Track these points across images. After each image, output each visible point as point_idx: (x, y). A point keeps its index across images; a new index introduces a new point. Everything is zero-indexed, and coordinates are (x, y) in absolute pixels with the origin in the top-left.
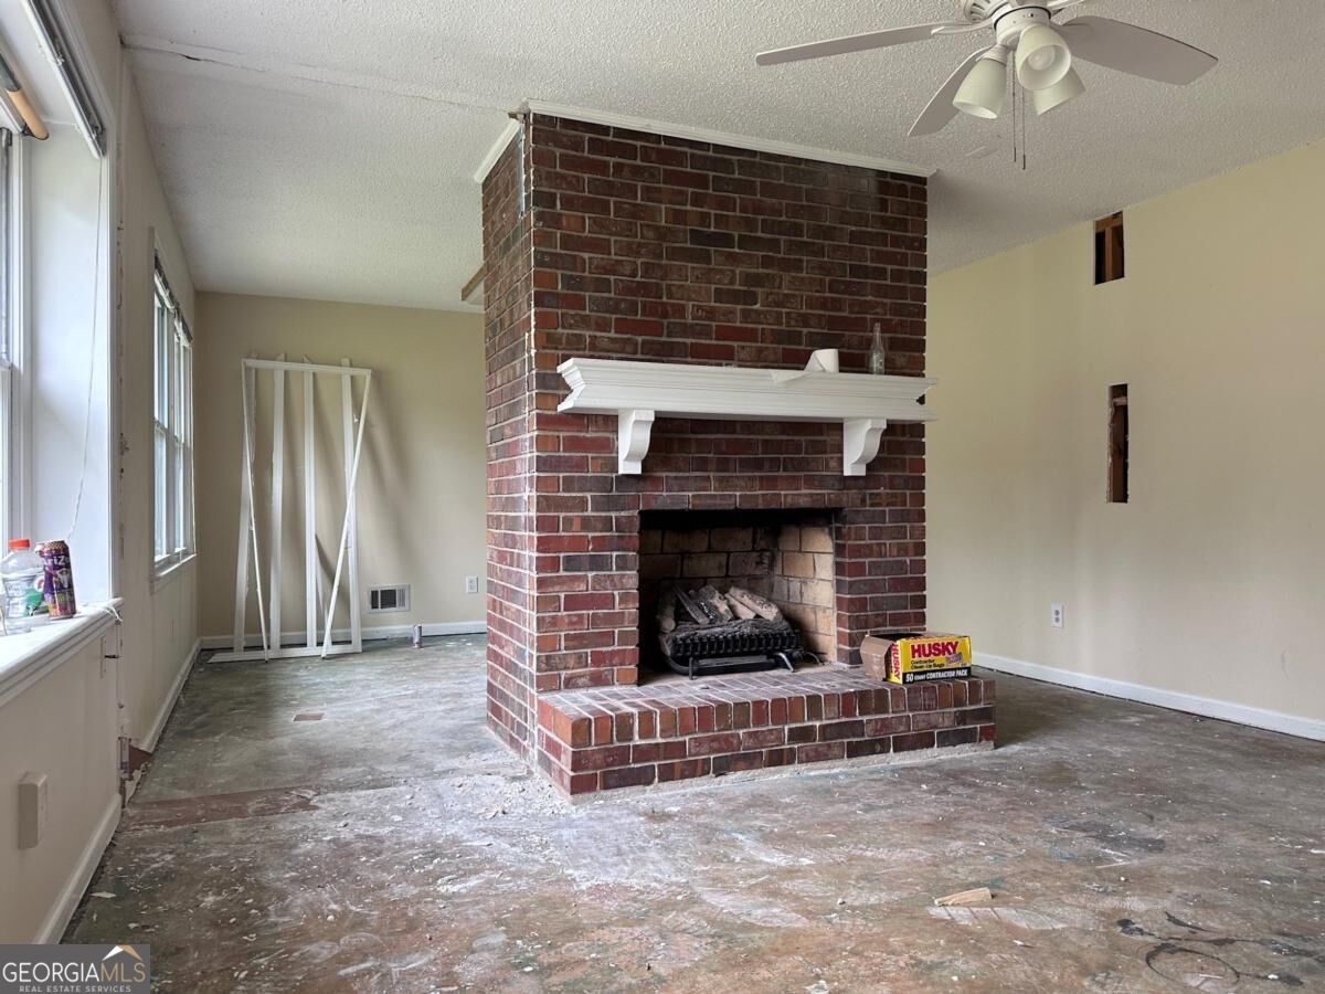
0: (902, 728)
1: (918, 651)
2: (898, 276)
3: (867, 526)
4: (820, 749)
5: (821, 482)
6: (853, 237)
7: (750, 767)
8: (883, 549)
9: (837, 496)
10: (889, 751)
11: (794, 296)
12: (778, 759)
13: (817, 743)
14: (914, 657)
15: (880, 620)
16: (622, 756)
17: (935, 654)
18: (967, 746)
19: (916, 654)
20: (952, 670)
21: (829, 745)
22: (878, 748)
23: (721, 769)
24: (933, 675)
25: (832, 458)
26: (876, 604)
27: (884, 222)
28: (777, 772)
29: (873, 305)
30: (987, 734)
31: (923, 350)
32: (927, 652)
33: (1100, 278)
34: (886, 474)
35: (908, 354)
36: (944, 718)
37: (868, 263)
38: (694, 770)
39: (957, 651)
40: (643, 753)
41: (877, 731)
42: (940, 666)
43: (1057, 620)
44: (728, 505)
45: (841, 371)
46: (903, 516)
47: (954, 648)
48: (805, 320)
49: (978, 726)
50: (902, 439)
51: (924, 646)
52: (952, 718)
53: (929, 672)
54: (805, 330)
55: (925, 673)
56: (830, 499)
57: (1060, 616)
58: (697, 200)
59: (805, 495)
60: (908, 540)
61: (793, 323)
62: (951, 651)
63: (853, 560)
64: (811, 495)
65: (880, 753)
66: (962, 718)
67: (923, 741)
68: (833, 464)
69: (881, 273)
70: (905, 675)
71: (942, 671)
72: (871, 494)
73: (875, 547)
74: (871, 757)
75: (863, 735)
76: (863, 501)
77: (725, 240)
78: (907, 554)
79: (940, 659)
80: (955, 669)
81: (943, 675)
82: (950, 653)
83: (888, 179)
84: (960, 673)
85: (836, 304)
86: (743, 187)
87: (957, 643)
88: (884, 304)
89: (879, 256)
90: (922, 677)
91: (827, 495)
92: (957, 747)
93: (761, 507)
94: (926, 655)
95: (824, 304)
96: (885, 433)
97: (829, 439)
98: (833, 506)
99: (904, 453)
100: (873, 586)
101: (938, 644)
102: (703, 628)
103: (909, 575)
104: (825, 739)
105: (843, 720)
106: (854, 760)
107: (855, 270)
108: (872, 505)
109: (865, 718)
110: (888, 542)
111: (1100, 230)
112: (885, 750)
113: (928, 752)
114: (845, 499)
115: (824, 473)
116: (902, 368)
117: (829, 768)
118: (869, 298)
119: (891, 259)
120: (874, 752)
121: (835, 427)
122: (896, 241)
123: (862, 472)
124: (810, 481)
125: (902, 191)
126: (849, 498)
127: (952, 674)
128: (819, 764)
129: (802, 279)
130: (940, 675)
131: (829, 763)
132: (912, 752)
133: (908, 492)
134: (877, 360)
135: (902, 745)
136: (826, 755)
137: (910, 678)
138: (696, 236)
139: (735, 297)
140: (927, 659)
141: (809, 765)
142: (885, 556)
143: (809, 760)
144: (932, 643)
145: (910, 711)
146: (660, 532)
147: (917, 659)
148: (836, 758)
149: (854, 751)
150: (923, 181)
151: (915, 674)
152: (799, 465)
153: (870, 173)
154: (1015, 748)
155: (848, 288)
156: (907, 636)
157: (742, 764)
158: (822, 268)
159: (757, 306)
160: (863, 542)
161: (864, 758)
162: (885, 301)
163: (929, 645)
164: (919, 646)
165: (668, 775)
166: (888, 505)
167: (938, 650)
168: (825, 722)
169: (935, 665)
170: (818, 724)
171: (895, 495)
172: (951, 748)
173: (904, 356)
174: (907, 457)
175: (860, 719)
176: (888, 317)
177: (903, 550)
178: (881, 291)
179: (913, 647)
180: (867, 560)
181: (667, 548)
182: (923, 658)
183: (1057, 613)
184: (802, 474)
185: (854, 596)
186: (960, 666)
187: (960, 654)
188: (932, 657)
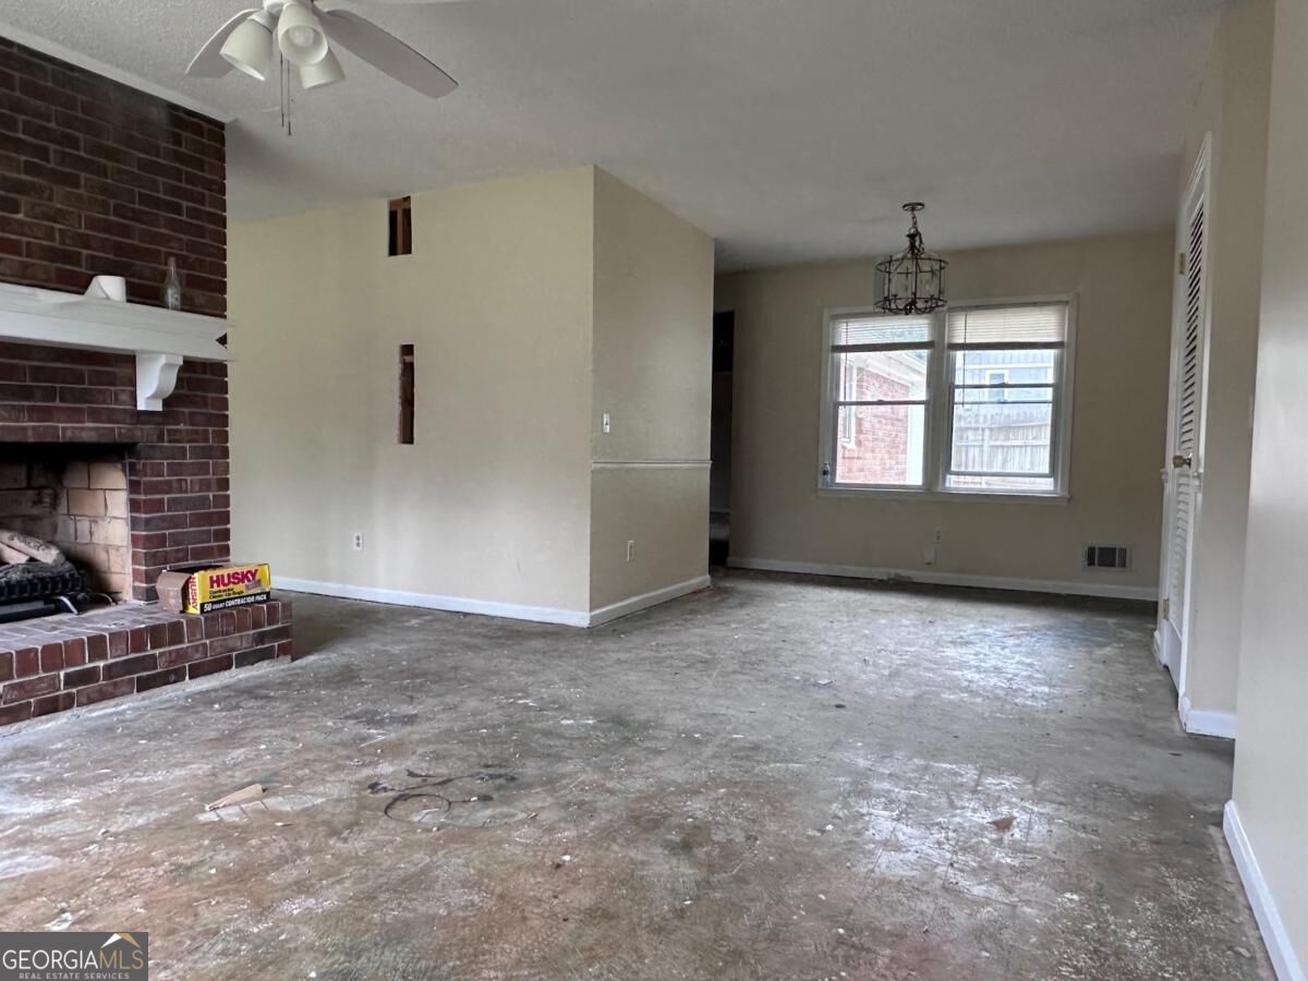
0: (198, 655)
1: (218, 581)
2: (194, 214)
3: (165, 462)
4: (104, 689)
5: (111, 416)
6: (143, 165)
7: (16, 720)
8: (183, 484)
9: (129, 430)
10: (184, 679)
11: (69, 212)
12: (51, 707)
13: (101, 682)
14: (212, 587)
15: (181, 555)
17: (234, 583)
18: (265, 663)
19: (215, 585)
20: (251, 595)
21: (115, 684)
22: (172, 678)
24: (232, 603)
25: (123, 391)
26: (176, 540)
27: (179, 157)
28: (49, 720)
29: (165, 240)
30: (284, 650)
31: (224, 291)
32: (226, 581)
33: (393, 251)
34: (186, 410)
35: (207, 293)
36: (242, 641)
37: (161, 195)
39: (257, 578)
41: (170, 662)
42: (239, 593)
43: (358, 545)
45: (128, 301)
46: (207, 453)
47: (254, 575)
48: (85, 242)
49: (276, 644)
50: (201, 376)
51: (223, 576)
52: (250, 641)
53: (229, 599)
54: (85, 252)
55: (224, 601)
56: (120, 434)
57: (361, 541)
59: (90, 429)
60: (210, 476)
61: (69, 241)
62: (251, 578)
63: (149, 497)
64: (97, 429)
65: (175, 682)
66: (260, 639)
67: (223, 665)
68: (124, 397)
70: (202, 605)
71: (240, 597)
72: (169, 431)
73: (174, 484)
74: (164, 687)
75: (155, 668)
76: (161, 438)
78: (209, 490)
79: (240, 587)
80: (255, 595)
81: (242, 601)
82: (249, 581)
83: (182, 115)
84: (259, 598)
85: (125, 231)
87: (256, 571)
88: (180, 240)
89: (174, 191)
90: (221, 605)
91: (117, 430)
92: (256, 665)
93: (31, 440)
94: (224, 585)
95: (107, 227)
96: (182, 370)
97: (120, 371)
98: (125, 440)
99: (205, 391)
100: (173, 522)
101: (238, 574)
103: (212, 510)
104: (110, 678)
105: (133, 656)
106: (144, 694)
107: (144, 199)
108: (170, 441)
109: (157, 652)
110: (189, 479)
111: (394, 209)
112: (179, 678)
113: (227, 673)
114: (139, 433)
115: (113, 406)
116: (202, 306)
117: (115, 706)
118: (163, 230)
119: (189, 196)
120: (167, 683)
121: (128, 360)
122: (192, 179)
123: (158, 407)
124: (95, 415)
125: (198, 130)
126: (143, 433)
127: (251, 599)
128: (103, 704)
129: (80, 196)
130: (239, 601)
131: (115, 701)
132: (209, 677)
133: (210, 429)
134: (172, 295)
135: (197, 672)
136: (111, 693)
137: (208, 608)
140: (226, 588)
141: (91, 707)
142: (186, 492)
143: (91, 701)
144: (231, 573)
145: (207, 638)
147: (216, 588)
148: (123, 695)
149: (144, 685)
150: (221, 126)
151: (213, 603)
152: (82, 396)
153: (161, 103)
154: (311, 658)
155: (137, 216)
156: (205, 568)
157: (4, 718)
158: (104, 189)
159: (20, 216)
160: (162, 479)
161: (156, 691)
162: (182, 236)
163: (229, 575)
164: (218, 577)
166: (188, 442)
167: (238, 578)
168: (111, 661)
169: (234, 593)
170: (101, 664)
171: (196, 432)
172: (249, 667)
173: (204, 295)
174: (209, 395)
175: (151, 652)
176: (184, 253)
177: (206, 485)
179: (211, 578)
180: (166, 497)
182: (222, 588)
183: (358, 538)
184: (85, 406)
185: (151, 533)
186: (259, 591)
187: (260, 581)
188: (231, 586)
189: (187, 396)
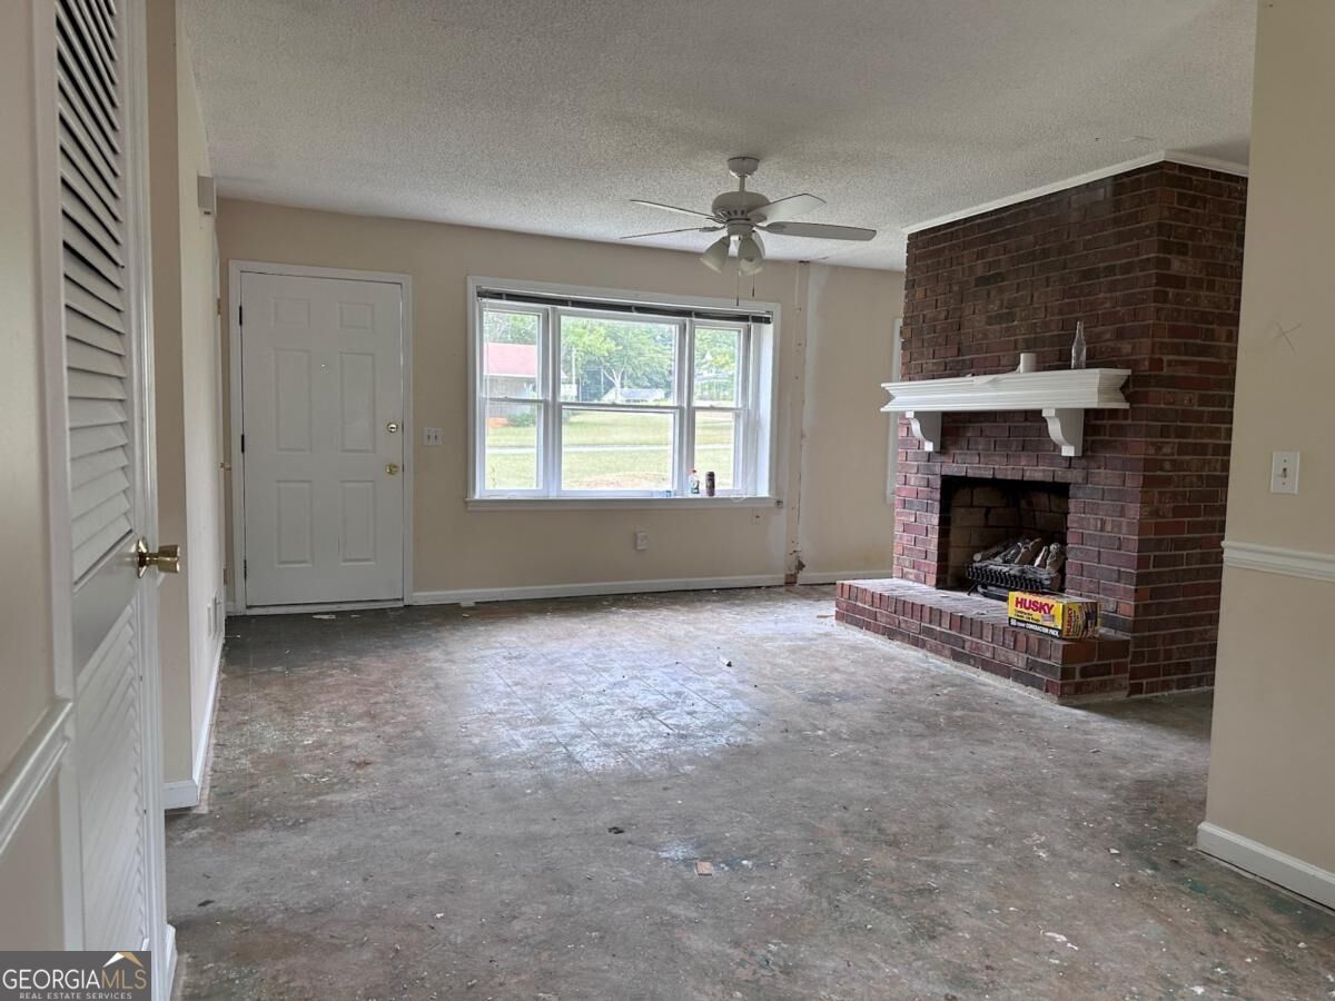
0: (989, 654)
1: (1021, 603)
2: (1127, 269)
3: (1086, 501)
4: (939, 647)
5: (1051, 461)
7: (902, 641)
8: (1099, 523)
9: (1063, 473)
10: (978, 667)
11: (1040, 308)
12: (917, 643)
13: (937, 641)
14: (1016, 607)
16: (855, 609)
17: (1033, 610)
18: (1036, 691)
19: (1019, 605)
20: (1046, 627)
22: (972, 662)
23: (891, 634)
24: (1031, 626)
26: (1090, 572)
28: (915, 650)
30: (1052, 689)
32: (1027, 605)
35: (1135, 340)
36: (1019, 661)
38: (877, 630)
39: (1052, 612)
40: (862, 611)
41: (971, 649)
42: (1037, 620)
44: (988, 475)
46: (1121, 496)
47: (1050, 609)
49: (1046, 678)
50: (1123, 423)
51: (1025, 600)
52: (1025, 662)
53: (1028, 622)
55: (1025, 622)
56: (1056, 475)
58: (980, 255)
59: (1040, 470)
60: (1123, 519)
61: (1038, 330)
62: (1047, 611)
64: (1044, 470)
65: (973, 666)
66: (1031, 666)
67: (1004, 671)
69: (1110, 270)
71: (1037, 625)
72: (1091, 473)
73: (1092, 520)
74: (967, 666)
75: (963, 648)
76: (1086, 480)
77: (1000, 277)
78: (1120, 532)
79: (1036, 615)
80: (1050, 628)
81: (1038, 629)
82: (1045, 612)
83: (1124, 179)
84: (1053, 632)
86: (1008, 234)
87: (1052, 606)
90: (1023, 625)
92: (1028, 687)
93: (1009, 478)
94: (1025, 608)
98: (1060, 481)
99: (1125, 436)
100: (1087, 555)
101: (1037, 602)
102: (997, 565)
104: (941, 641)
105: (953, 632)
106: (956, 663)
107: (1086, 275)
108: (1090, 483)
109: (965, 636)
110: (1104, 518)
113: (1007, 681)
114: (1069, 476)
116: (1127, 355)
117: (943, 662)
120: (969, 664)
124: (1043, 460)
125: (1137, 185)
126: (1073, 476)
127: (1046, 630)
128: (938, 657)
129: (1046, 292)
130: (1036, 628)
131: (942, 659)
132: (994, 675)
133: (1127, 473)
134: (1076, 356)
135: (987, 666)
136: (940, 651)
137: (1013, 622)
138: (982, 281)
139: (1000, 318)
140: (1026, 611)
141: (932, 654)
142: (1102, 530)
143: (931, 651)
144: (1032, 600)
145: (996, 644)
146: (1046, 496)
147: (1018, 608)
148: (946, 657)
149: (957, 657)
151: (1018, 620)
153: (1109, 181)
157: (900, 637)
159: (1016, 323)
160: (1081, 515)
161: (963, 665)
163: (1030, 601)
164: (1021, 599)
165: (867, 626)
167: (1035, 606)
169: (1032, 618)
170: (938, 629)
171: (1114, 476)
172: (1023, 686)
174: (1129, 439)
175: (962, 636)
176: (1118, 308)
177: (1117, 527)
178: (1112, 287)
179: (1017, 598)
180: (1084, 532)
181: (1054, 508)
182: (1023, 610)
186: (1053, 626)
187: (1053, 616)
188: (1030, 611)
189: (1109, 442)
